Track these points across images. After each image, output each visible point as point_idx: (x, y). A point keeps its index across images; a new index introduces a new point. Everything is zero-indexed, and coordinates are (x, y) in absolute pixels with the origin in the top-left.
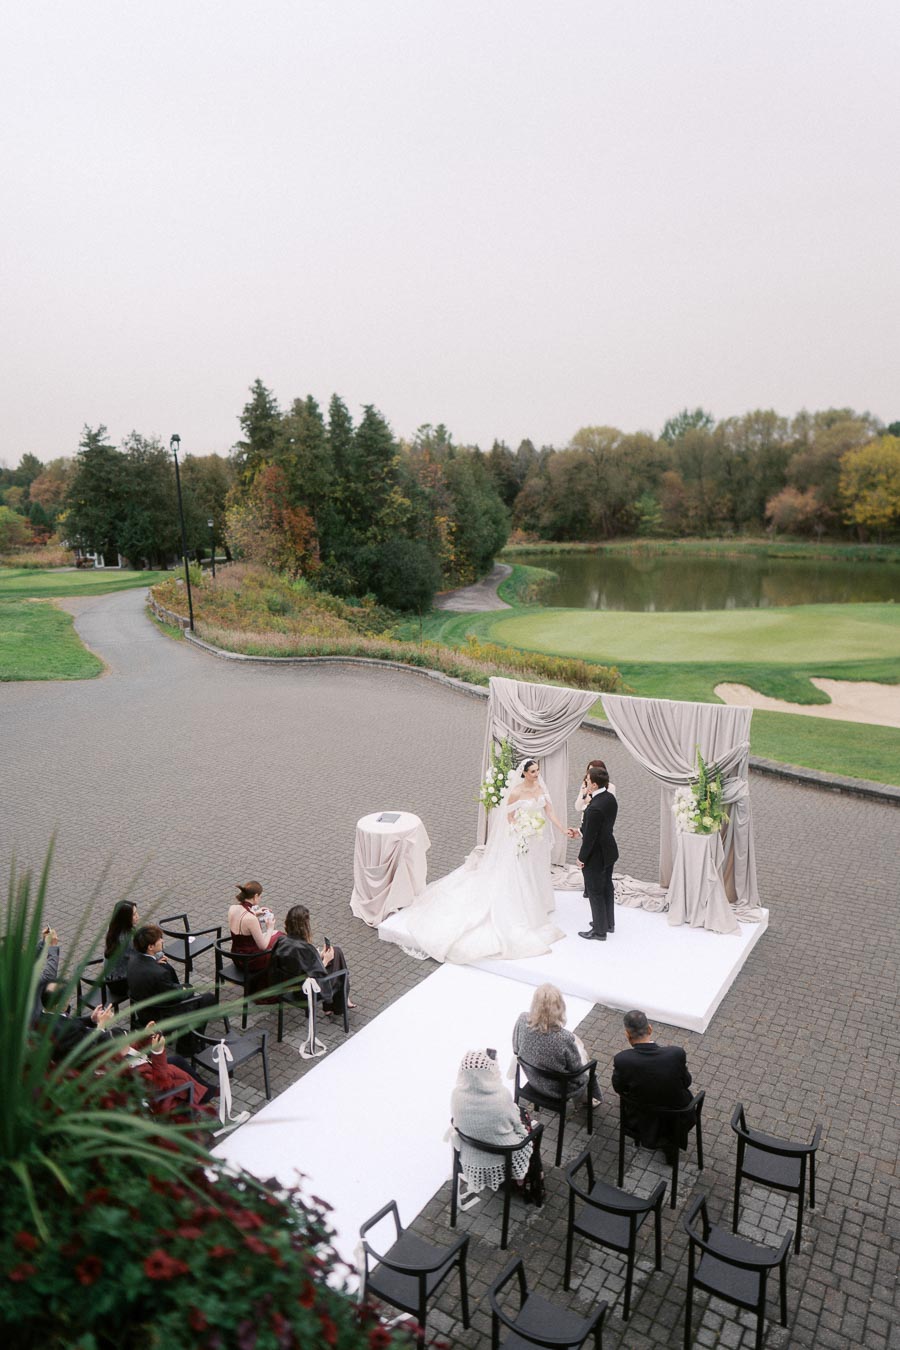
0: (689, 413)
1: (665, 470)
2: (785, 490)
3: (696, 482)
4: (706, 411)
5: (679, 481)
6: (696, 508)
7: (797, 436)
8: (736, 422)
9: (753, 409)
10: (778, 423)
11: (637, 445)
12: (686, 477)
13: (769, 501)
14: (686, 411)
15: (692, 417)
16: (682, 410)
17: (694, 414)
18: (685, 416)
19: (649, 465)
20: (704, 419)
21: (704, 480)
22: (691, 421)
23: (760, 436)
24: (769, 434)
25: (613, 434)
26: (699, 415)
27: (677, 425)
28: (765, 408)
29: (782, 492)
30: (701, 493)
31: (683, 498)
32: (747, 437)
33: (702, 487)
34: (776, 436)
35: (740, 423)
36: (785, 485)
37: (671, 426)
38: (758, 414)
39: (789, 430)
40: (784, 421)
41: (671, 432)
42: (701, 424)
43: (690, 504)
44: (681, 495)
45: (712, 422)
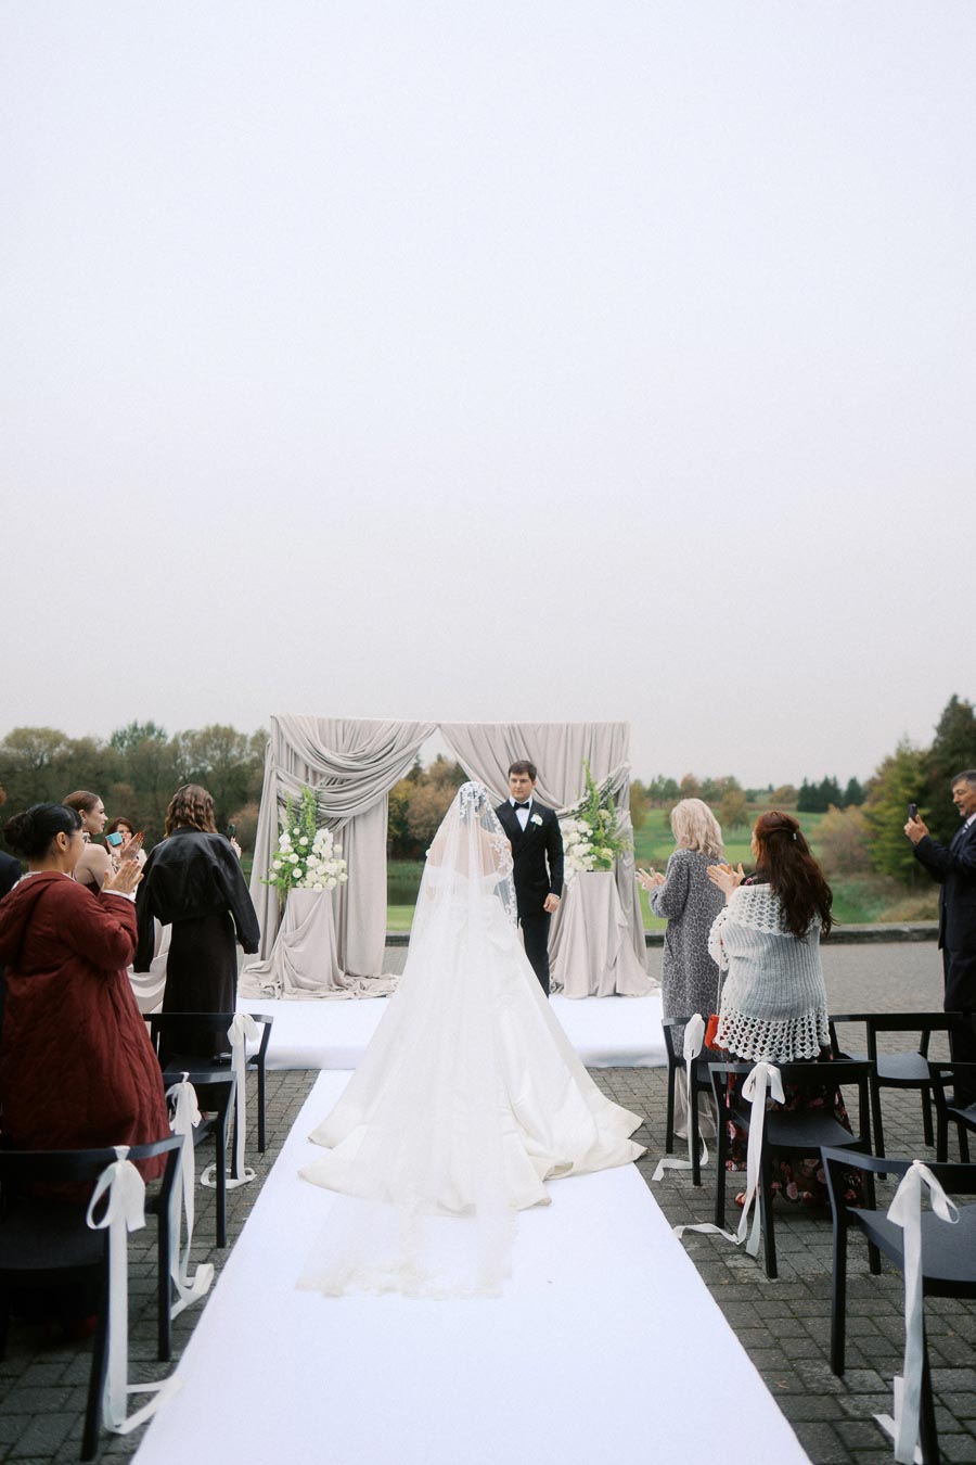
0: (139, 726)
1: (116, 781)
2: (248, 805)
3: (150, 796)
4: (158, 725)
5: (132, 793)
6: (151, 823)
7: (255, 754)
8: (194, 736)
9: (212, 724)
10: (237, 740)
11: (83, 751)
12: (137, 789)
13: (231, 817)
14: (136, 724)
15: (142, 729)
16: (132, 723)
17: (144, 726)
18: (135, 729)
19: (98, 774)
20: (156, 733)
21: (159, 794)
22: (141, 734)
23: (218, 752)
24: (228, 751)
25: (55, 739)
26: (150, 729)
27: (125, 737)
28: (224, 724)
29: (244, 808)
30: (156, 806)
31: (135, 813)
32: (205, 750)
33: (156, 801)
34: (235, 752)
35: (197, 737)
36: (246, 802)
37: (118, 739)
38: (217, 729)
39: (248, 746)
40: (243, 738)
41: (118, 744)
42: (152, 738)
43: (144, 819)
44: (134, 809)
45: (164, 736)
